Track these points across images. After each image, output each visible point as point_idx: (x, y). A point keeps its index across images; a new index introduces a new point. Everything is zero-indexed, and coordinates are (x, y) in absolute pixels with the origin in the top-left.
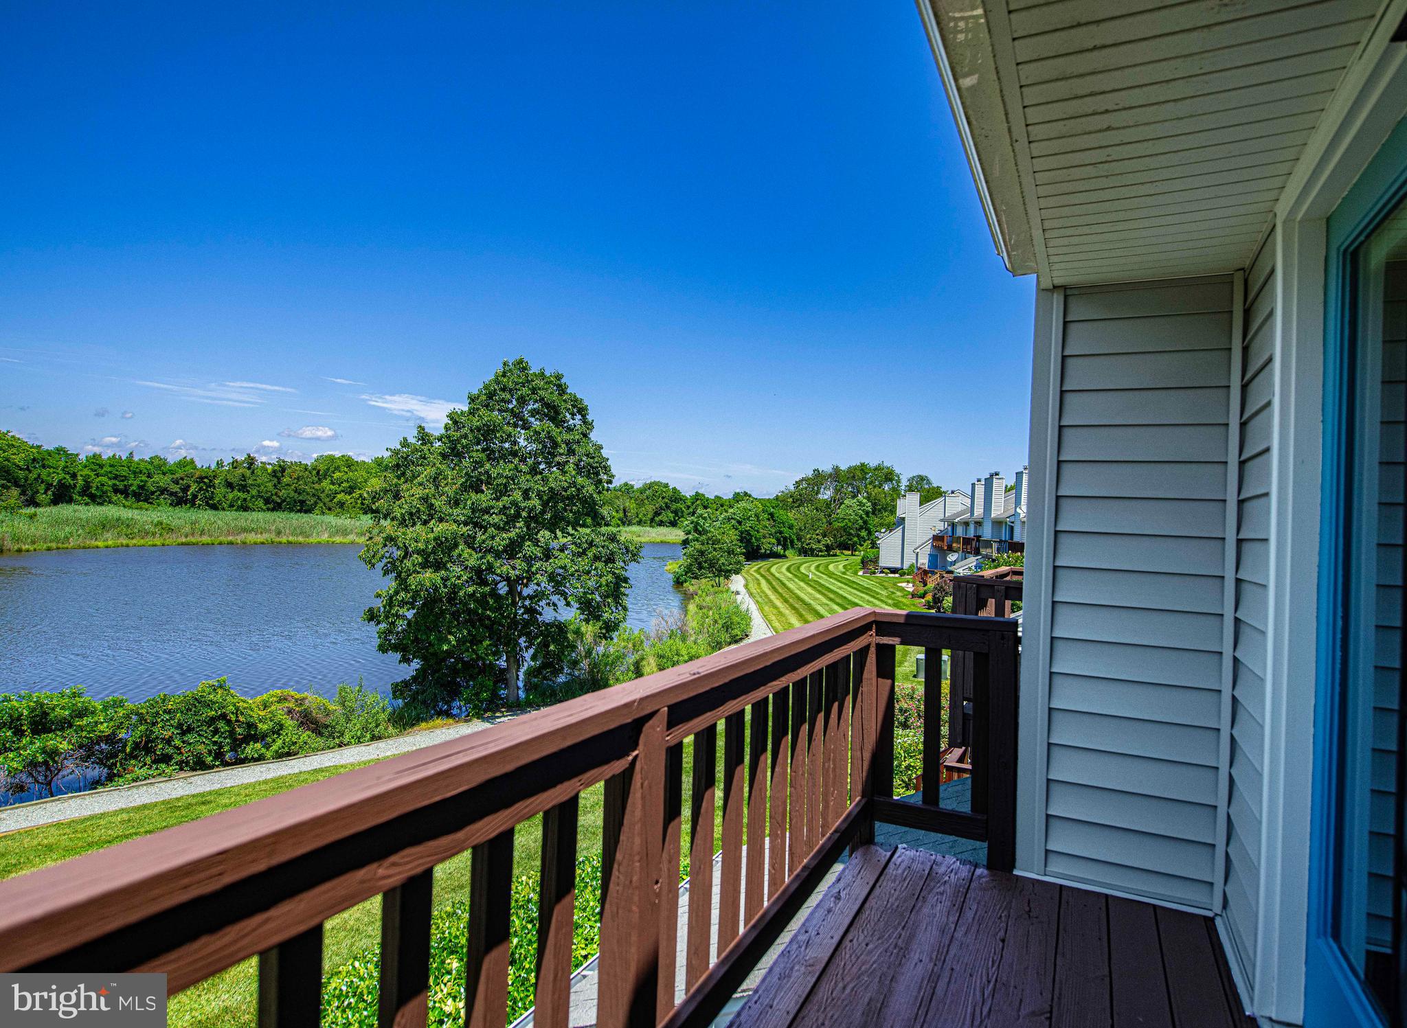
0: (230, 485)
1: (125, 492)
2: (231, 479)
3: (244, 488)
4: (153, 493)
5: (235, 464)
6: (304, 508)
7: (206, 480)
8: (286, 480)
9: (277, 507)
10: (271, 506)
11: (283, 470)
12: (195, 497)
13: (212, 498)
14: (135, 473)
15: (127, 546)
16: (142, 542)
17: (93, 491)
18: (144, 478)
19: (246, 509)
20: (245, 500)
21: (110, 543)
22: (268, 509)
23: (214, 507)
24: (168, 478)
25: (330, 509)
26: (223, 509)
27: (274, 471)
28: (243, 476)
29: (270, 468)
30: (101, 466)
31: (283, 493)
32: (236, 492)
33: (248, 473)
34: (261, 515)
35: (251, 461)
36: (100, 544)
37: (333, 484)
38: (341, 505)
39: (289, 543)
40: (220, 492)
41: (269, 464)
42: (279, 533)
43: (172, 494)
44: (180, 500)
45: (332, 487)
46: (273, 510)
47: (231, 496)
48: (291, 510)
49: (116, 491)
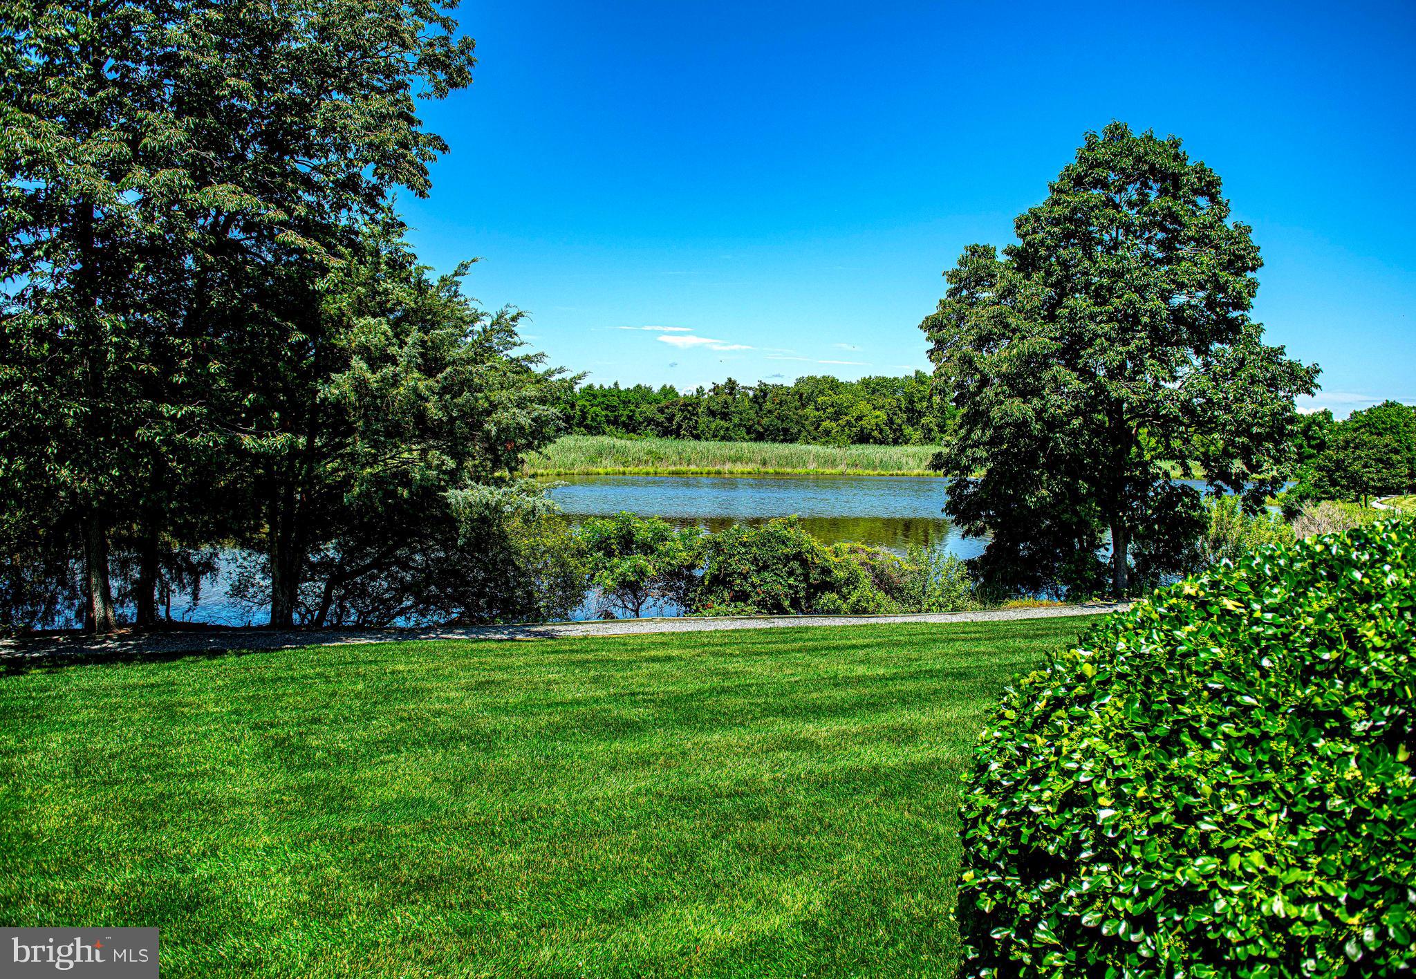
0: (712, 413)
1: (615, 422)
2: (715, 407)
3: (725, 416)
4: (641, 423)
5: (716, 389)
6: (788, 437)
7: (690, 406)
8: (768, 406)
9: (760, 437)
10: (753, 436)
11: (765, 395)
12: (680, 427)
13: (695, 428)
14: (624, 402)
15: (624, 473)
16: (636, 470)
17: (588, 422)
18: (633, 408)
19: (730, 439)
20: (727, 429)
21: (609, 470)
22: (751, 440)
23: (697, 437)
24: (654, 407)
25: (814, 439)
26: (707, 439)
27: (755, 396)
28: (726, 402)
29: (751, 394)
30: (595, 397)
31: (765, 421)
32: (718, 421)
33: (730, 399)
34: (745, 444)
35: (731, 385)
36: (601, 470)
37: (818, 410)
38: (827, 433)
39: (777, 473)
40: (703, 420)
41: (750, 389)
42: (764, 463)
43: (658, 424)
44: (668, 431)
45: (816, 413)
46: (755, 440)
47: (713, 426)
48: (774, 440)
49: (608, 422)
